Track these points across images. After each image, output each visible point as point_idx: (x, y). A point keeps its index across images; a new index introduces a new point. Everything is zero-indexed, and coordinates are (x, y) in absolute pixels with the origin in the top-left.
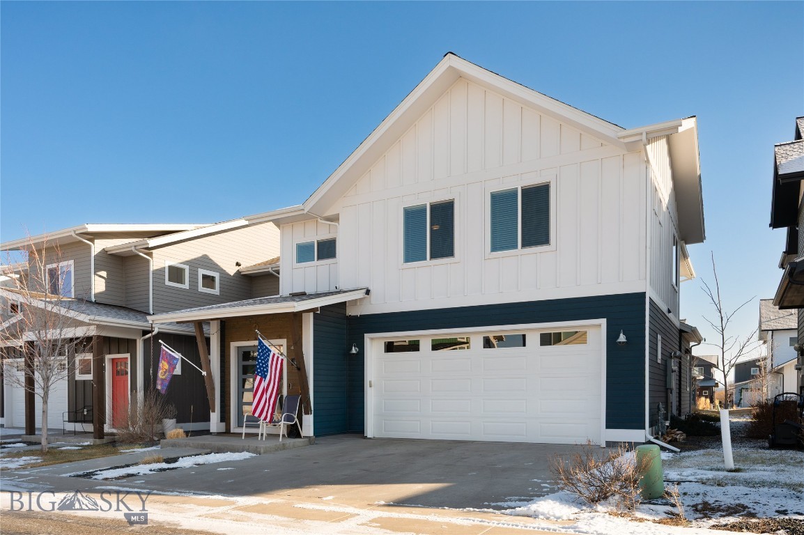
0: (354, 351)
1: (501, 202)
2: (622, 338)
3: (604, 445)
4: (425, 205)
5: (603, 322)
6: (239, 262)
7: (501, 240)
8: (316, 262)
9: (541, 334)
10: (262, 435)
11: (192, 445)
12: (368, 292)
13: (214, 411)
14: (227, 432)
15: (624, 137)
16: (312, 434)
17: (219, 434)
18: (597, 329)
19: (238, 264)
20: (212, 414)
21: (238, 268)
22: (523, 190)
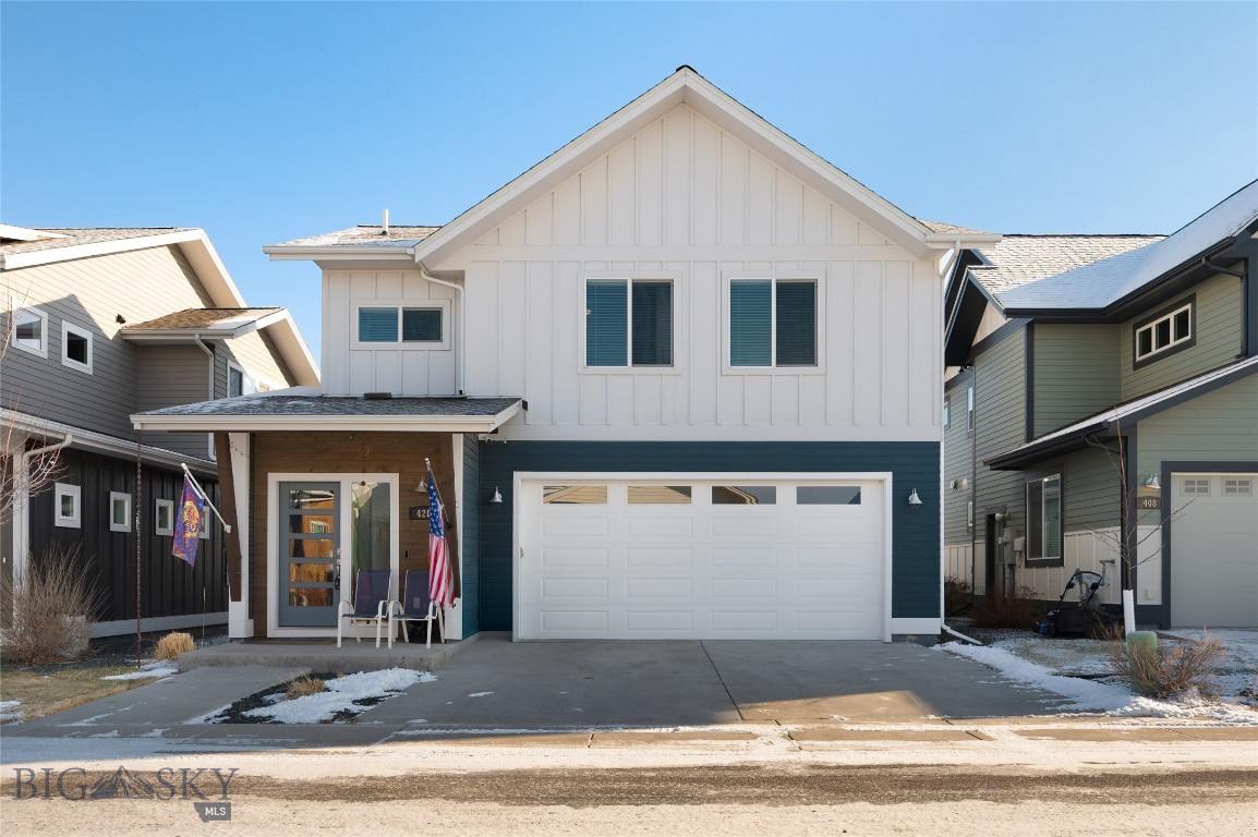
0: (498, 498)
1: (746, 297)
2: (915, 499)
3: (889, 639)
4: (625, 282)
5: (888, 476)
6: (123, 315)
7: (746, 349)
8: (400, 343)
9: (798, 488)
10: (384, 640)
11: (262, 660)
12: (525, 405)
13: (237, 598)
14: (259, 636)
15: (932, 242)
16: (459, 636)
17: (247, 640)
18: (877, 487)
19: (120, 319)
20: (232, 605)
21: (119, 326)
22: (778, 285)
